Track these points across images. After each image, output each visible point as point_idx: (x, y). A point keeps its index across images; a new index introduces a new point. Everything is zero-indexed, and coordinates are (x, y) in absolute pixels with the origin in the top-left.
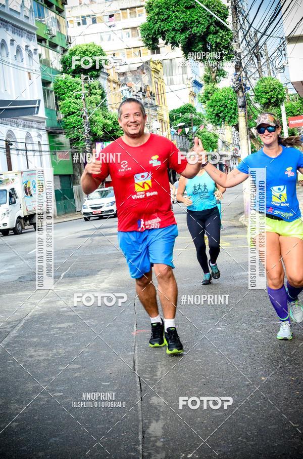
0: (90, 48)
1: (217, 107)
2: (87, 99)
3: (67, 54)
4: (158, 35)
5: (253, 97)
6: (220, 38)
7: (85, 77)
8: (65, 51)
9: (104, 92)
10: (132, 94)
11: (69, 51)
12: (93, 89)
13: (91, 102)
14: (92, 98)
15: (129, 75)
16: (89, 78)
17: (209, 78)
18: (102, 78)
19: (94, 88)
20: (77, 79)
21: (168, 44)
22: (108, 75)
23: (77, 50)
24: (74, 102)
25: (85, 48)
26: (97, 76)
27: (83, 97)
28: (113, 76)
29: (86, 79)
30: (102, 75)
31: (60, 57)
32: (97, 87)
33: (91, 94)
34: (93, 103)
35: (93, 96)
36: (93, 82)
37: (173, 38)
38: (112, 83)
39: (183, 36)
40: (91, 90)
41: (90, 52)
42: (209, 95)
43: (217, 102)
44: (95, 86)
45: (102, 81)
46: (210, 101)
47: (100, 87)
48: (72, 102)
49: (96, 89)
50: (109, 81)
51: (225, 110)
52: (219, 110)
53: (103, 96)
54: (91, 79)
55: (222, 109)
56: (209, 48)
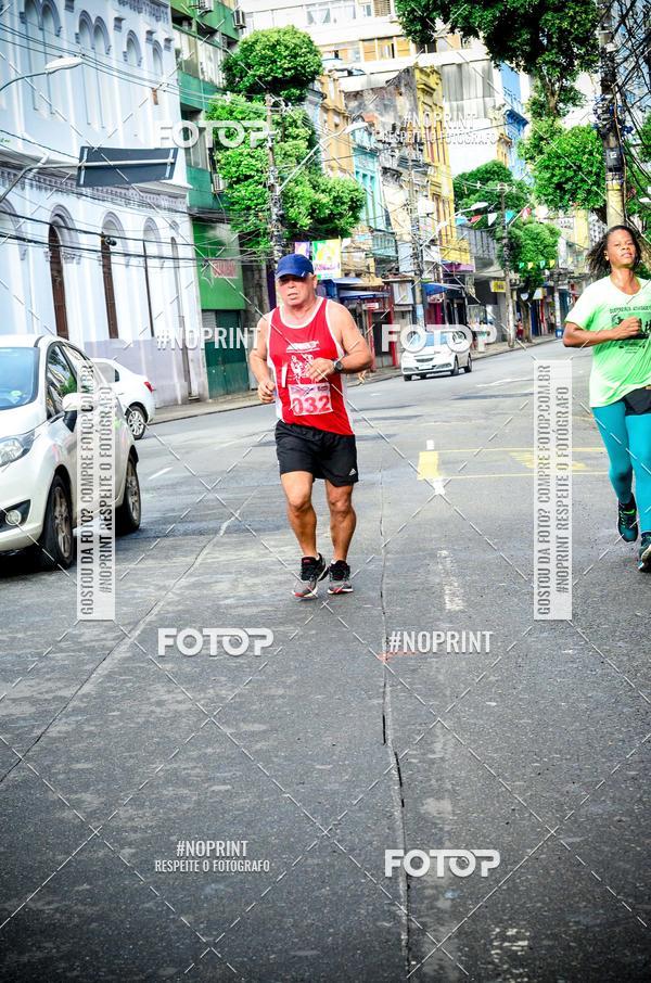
0: (287, 37)
1: (560, 169)
2: (277, 149)
3: (236, 51)
4: (434, 10)
5: (638, 149)
6: (569, 20)
7: (273, 101)
8: (231, 42)
9: (314, 133)
10: (373, 138)
11: (239, 43)
12: (291, 125)
13: (285, 154)
14: (288, 146)
15: (369, 98)
16: (283, 104)
17: (542, 106)
18: (311, 102)
19: (294, 123)
20: (256, 105)
21: (456, 31)
22: (323, 96)
23: (256, 42)
24: (249, 154)
25: (275, 37)
26: (301, 99)
27: (270, 144)
28: (335, 98)
29: (276, 105)
30: (310, 97)
31: (221, 56)
32: (299, 122)
33: (285, 137)
34: (290, 156)
35: (291, 142)
36: (293, 112)
37: (466, 19)
38: (331, 113)
39: (488, 15)
40: (286, 129)
41: (287, 47)
42: (543, 143)
43: (559, 157)
44: (294, 121)
45: (309, 109)
46: (545, 156)
47: (306, 122)
48: (245, 153)
49: (297, 127)
50: (326, 110)
51: (576, 175)
52: (563, 175)
53: (311, 143)
54: (287, 105)
55: (570, 174)
56: (545, 42)
